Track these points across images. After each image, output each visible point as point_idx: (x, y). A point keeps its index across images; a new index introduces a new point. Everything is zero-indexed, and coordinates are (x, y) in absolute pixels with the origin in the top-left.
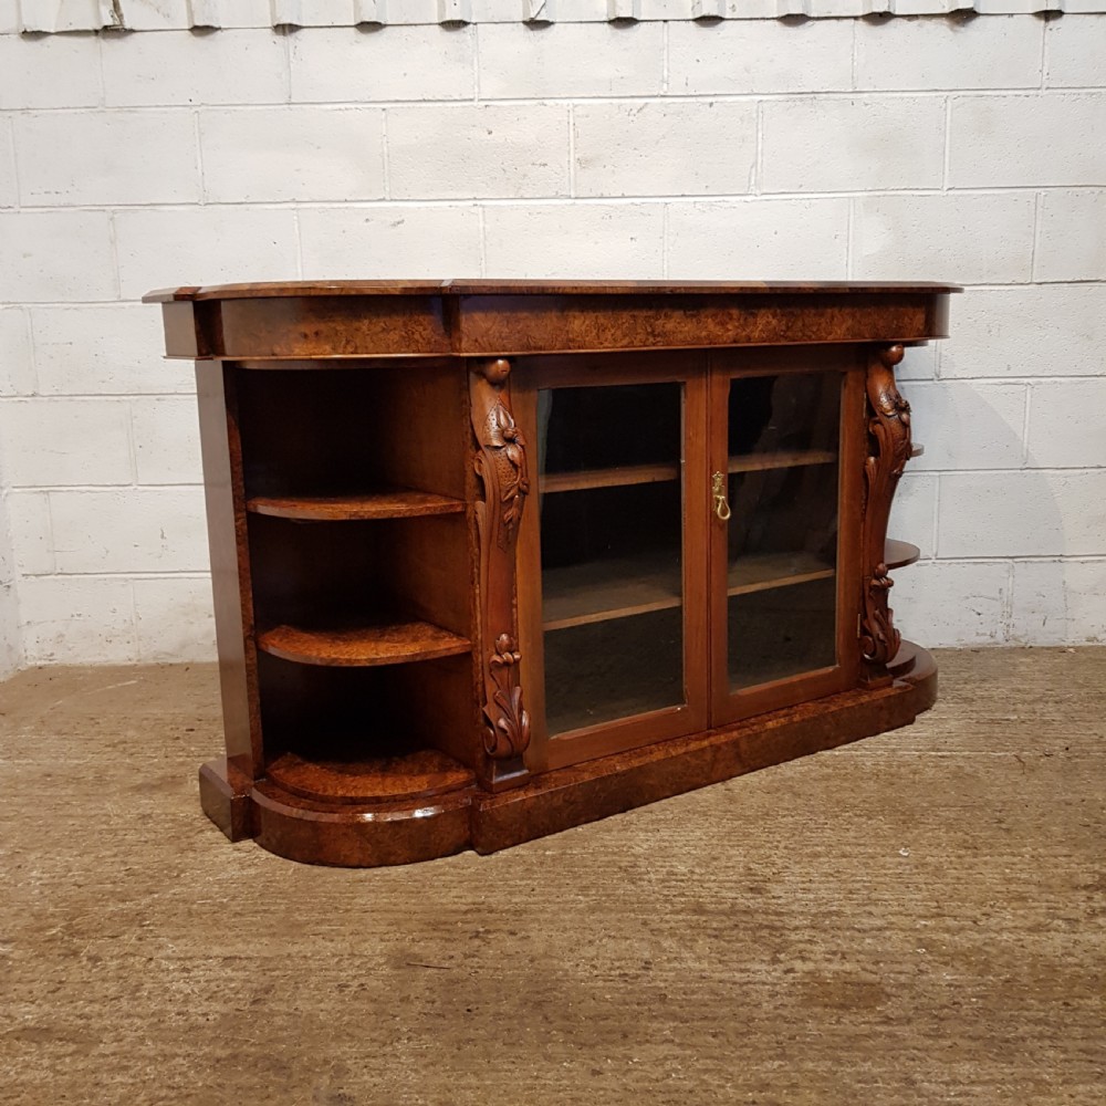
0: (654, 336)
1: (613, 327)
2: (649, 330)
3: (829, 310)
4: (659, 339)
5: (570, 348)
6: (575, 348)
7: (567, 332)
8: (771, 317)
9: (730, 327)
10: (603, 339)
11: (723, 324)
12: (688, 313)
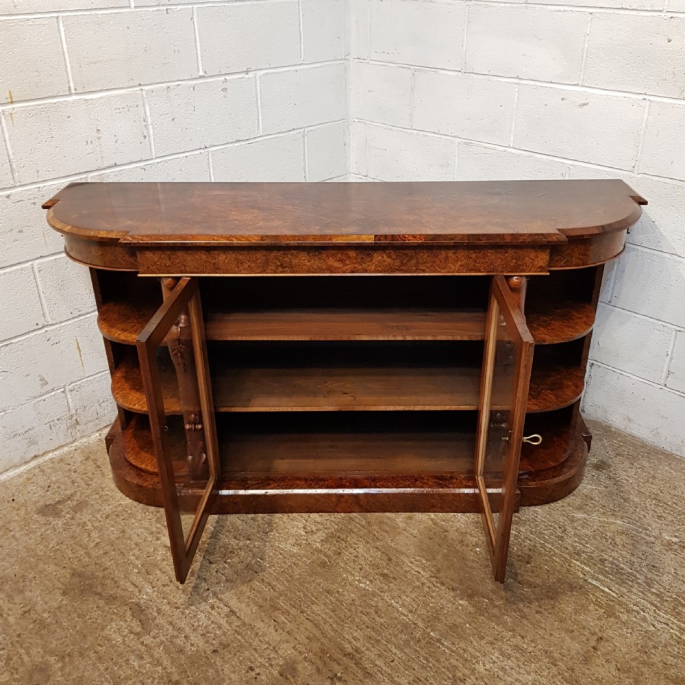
0: (283, 268)
1: (249, 261)
2: (278, 264)
3: (442, 252)
4: (287, 269)
5: (217, 273)
6: (220, 273)
7: (214, 264)
8: (385, 256)
9: (348, 262)
10: (241, 268)
11: (341, 261)
12: (311, 254)
